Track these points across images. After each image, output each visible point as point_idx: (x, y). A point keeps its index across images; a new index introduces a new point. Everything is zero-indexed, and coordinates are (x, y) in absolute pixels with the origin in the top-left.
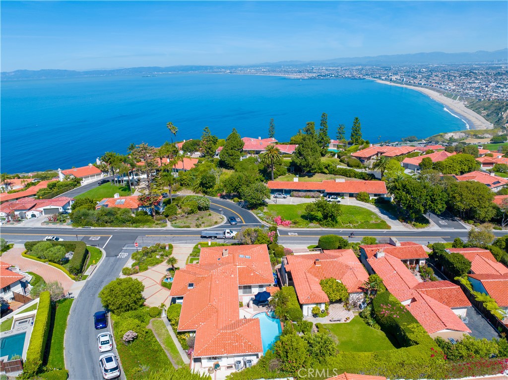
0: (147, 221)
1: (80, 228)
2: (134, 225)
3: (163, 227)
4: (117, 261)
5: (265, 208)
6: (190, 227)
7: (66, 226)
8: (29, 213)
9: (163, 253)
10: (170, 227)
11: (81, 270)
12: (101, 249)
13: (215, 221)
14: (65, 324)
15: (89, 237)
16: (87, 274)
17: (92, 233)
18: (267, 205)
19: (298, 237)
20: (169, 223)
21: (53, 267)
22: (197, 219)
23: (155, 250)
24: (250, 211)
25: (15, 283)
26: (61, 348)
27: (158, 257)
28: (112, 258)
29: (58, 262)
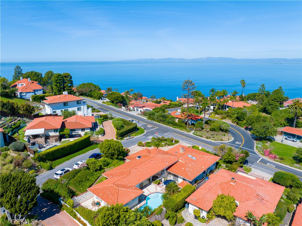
0: (181, 126)
1: (150, 120)
2: (174, 126)
3: (188, 132)
4: (144, 138)
5: (269, 142)
6: (202, 137)
7: (145, 118)
8: (140, 109)
9: (168, 143)
10: (191, 133)
11: (122, 135)
12: (146, 131)
13: (223, 139)
14: (85, 152)
15: (148, 125)
16: (125, 139)
17: (151, 124)
18: (272, 142)
19: (272, 168)
20: (193, 131)
21: (115, 131)
22: (212, 135)
23: (166, 140)
24: (255, 142)
25: (87, 128)
26: (69, 159)
27: (163, 143)
28: (144, 137)
29: (117, 129)
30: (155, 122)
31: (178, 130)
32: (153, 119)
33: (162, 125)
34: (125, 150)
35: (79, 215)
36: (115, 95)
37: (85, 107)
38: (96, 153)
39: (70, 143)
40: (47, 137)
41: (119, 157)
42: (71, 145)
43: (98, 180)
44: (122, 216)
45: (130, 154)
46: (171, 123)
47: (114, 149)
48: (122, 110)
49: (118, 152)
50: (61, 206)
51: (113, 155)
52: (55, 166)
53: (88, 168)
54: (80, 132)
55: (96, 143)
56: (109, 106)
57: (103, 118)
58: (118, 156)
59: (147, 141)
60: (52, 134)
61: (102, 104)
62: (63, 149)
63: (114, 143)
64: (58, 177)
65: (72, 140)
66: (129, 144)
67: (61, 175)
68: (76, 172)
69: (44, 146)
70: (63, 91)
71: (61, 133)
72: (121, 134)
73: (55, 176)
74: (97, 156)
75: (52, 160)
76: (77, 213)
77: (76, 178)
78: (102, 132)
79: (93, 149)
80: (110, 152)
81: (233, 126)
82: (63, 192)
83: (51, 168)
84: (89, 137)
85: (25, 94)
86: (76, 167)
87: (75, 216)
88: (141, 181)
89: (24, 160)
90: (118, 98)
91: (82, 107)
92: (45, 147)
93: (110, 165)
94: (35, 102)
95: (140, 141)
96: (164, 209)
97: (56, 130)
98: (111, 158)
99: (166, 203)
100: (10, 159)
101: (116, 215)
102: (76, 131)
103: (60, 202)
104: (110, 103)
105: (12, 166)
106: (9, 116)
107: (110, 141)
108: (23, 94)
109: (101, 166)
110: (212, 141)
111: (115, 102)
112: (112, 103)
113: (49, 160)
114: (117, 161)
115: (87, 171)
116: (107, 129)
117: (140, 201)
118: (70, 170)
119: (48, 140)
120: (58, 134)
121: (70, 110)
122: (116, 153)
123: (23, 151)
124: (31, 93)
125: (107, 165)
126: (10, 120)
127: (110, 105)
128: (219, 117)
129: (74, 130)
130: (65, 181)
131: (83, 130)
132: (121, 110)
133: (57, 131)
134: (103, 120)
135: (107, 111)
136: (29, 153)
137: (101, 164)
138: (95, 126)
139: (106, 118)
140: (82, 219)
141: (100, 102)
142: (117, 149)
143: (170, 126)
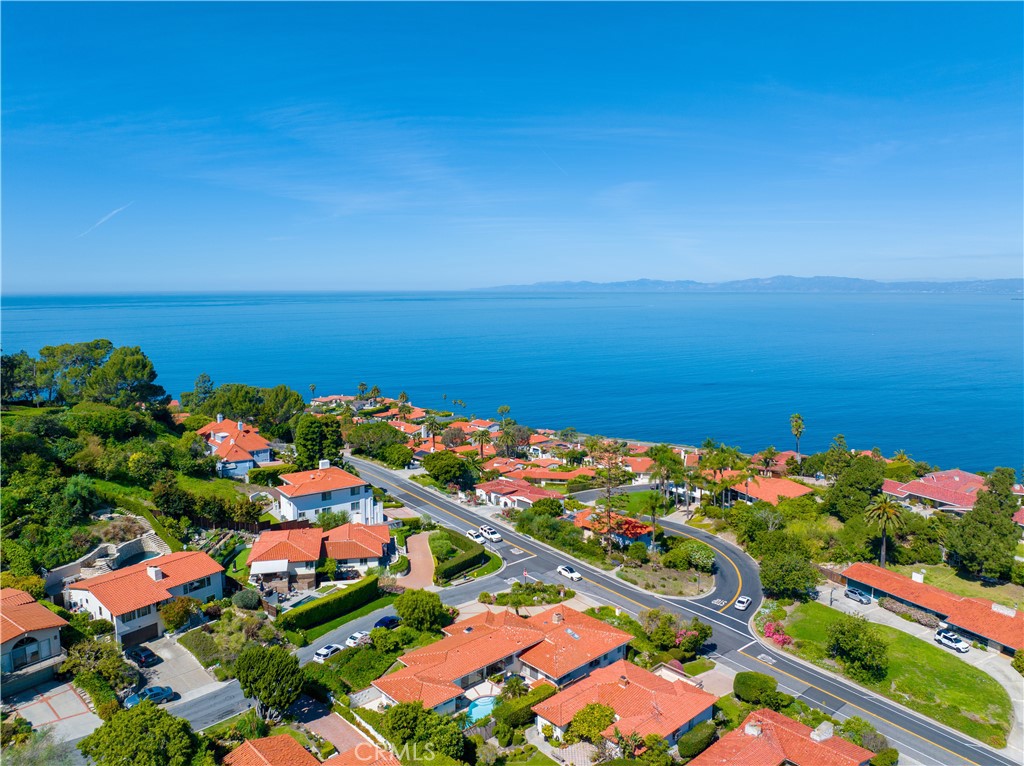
0: (593, 554)
1: (521, 534)
2: (575, 553)
3: (605, 569)
4: (497, 584)
5: (797, 604)
6: (636, 583)
7: (511, 527)
8: (503, 499)
9: (547, 597)
10: (613, 574)
11: (447, 576)
12: (505, 565)
13: (685, 591)
14: (367, 613)
15: (513, 548)
16: (454, 583)
17: (522, 544)
18: (807, 602)
19: (766, 666)
20: (618, 569)
21: (433, 562)
22: (663, 579)
23: (544, 591)
24: (764, 599)
25: (373, 559)
26: (335, 627)
27: (535, 598)
28: (498, 579)
29: (438, 558)
30: (532, 539)
31: (583, 563)
32: (530, 532)
33: (549, 547)
34: (448, 610)
35: (358, 719)
36: (442, 459)
37: (370, 501)
38: (390, 615)
39: (340, 594)
40: (292, 578)
41: (434, 627)
42: (340, 598)
43: (389, 670)
44: (421, 718)
45: (458, 620)
46: (570, 545)
47: (424, 611)
48: (458, 502)
49: (431, 617)
50: (332, 705)
51: (421, 622)
52: (312, 640)
53: (373, 647)
54: (358, 567)
55: (390, 593)
56: (426, 488)
57: (407, 527)
58: (432, 624)
59: (500, 592)
60: (301, 571)
61: (410, 481)
62: (326, 605)
63: (424, 597)
64: (321, 660)
65: (341, 584)
66: (460, 597)
67: (325, 656)
68: (352, 653)
69: (288, 597)
70: (320, 459)
71: (320, 569)
72: (445, 572)
73: (315, 658)
74: (389, 623)
75: (307, 628)
76: (355, 715)
77: (351, 662)
78: (404, 568)
79: (383, 606)
80: (415, 615)
81: (737, 552)
82: (333, 685)
83: (305, 644)
84: (377, 580)
85: (233, 465)
86: (350, 643)
87: (352, 720)
88: (464, 674)
89: (261, 626)
90: (449, 469)
91: (362, 501)
92: (288, 600)
93: (415, 642)
94: (255, 485)
95: (485, 591)
96: (493, 720)
97: (309, 564)
98: (417, 628)
99: (497, 710)
100: (239, 624)
101: (412, 715)
102: (349, 565)
103: (328, 700)
104: (429, 480)
105: (243, 636)
106: (212, 528)
107: (418, 592)
108: (230, 466)
109: (397, 643)
110: (657, 596)
111: (441, 478)
112: (434, 481)
113: (301, 628)
114: (428, 634)
115: (371, 651)
116: (416, 559)
117: (458, 708)
118: (341, 648)
119: (294, 585)
120: (312, 571)
121: (336, 509)
122: (428, 618)
123: (256, 608)
124: (246, 461)
125: (409, 641)
126: (217, 538)
127: (428, 485)
128: (711, 525)
129: (345, 562)
130: (334, 667)
131: (363, 561)
132: (455, 502)
133: (312, 566)
134: (408, 533)
135: (419, 503)
136: (266, 613)
137: (398, 640)
138: (390, 549)
139: (415, 527)
140: (364, 724)
141: (404, 474)
142: (429, 611)
143: (566, 552)
